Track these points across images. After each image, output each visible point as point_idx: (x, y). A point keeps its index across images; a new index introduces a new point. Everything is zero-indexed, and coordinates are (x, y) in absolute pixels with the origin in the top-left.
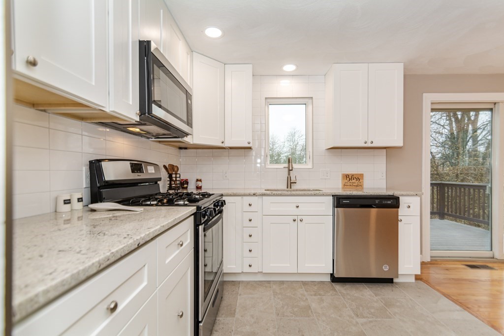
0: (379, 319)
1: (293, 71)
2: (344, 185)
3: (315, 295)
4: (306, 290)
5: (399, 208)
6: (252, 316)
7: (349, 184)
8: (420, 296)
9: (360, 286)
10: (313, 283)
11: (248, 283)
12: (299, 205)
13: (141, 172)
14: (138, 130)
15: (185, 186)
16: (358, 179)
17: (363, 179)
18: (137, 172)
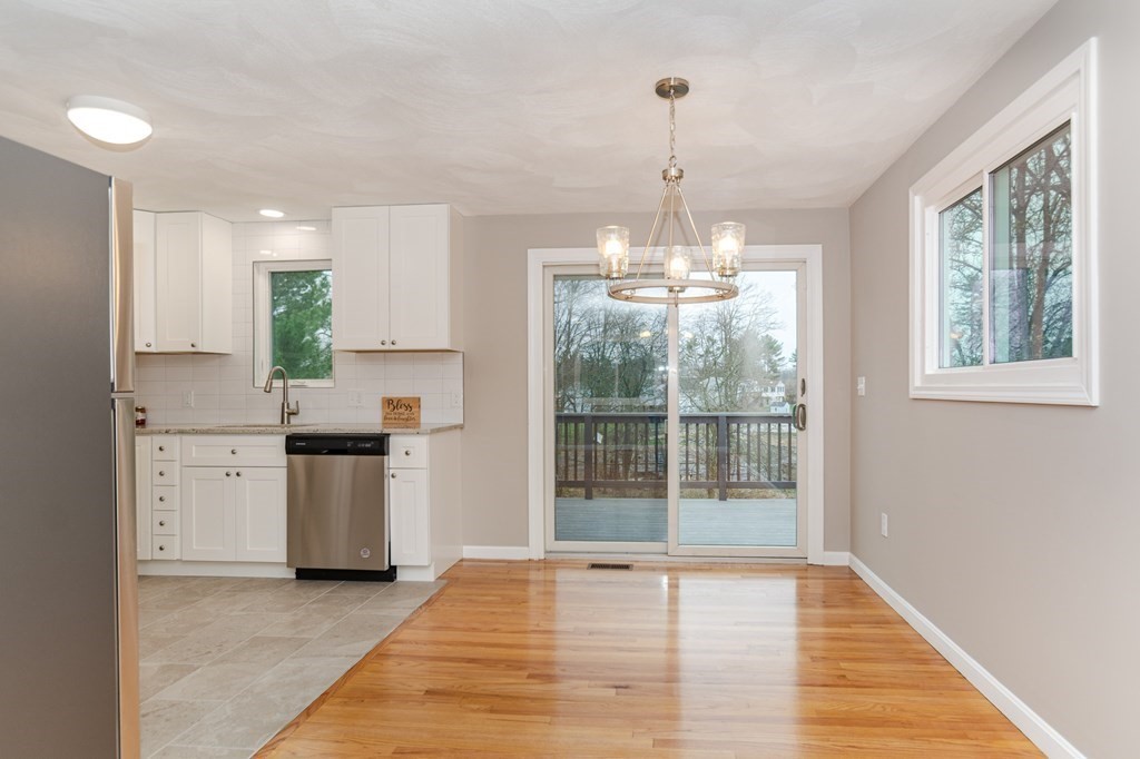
2: (385, 418)
5: (387, 455)
7: (393, 416)
9: (333, 583)
10: (264, 580)
12: (237, 449)
16: (409, 407)
17: (418, 407)
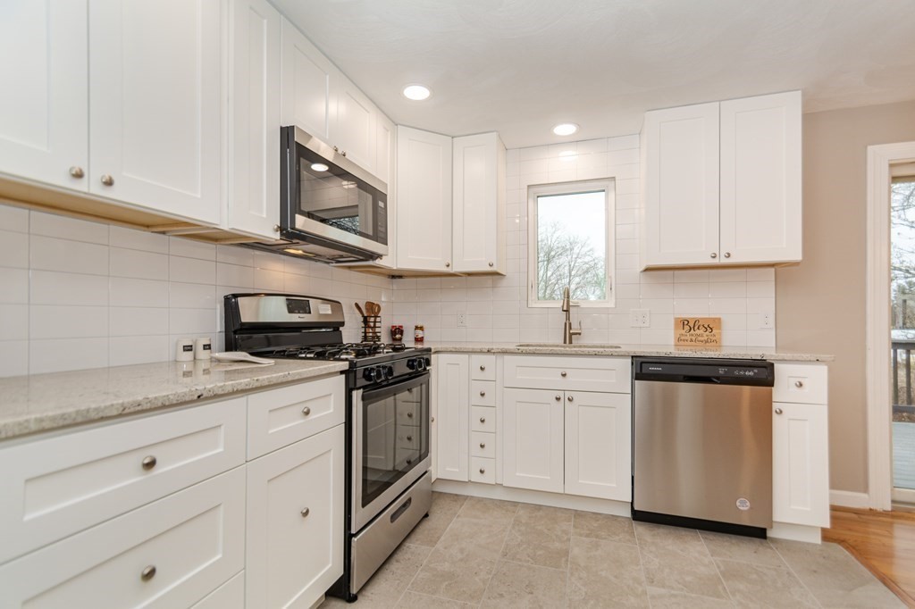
0: (693, 595)
1: (573, 134)
2: (680, 340)
3: (587, 536)
4: (574, 526)
5: (772, 385)
6: (462, 551)
7: (689, 338)
8: (815, 572)
9: (687, 533)
10: (594, 516)
11: (480, 500)
12: (567, 371)
13: (306, 313)
14: (300, 252)
15: (398, 336)
16: (709, 328)
17: (720, 329)
18: (299, 313)
